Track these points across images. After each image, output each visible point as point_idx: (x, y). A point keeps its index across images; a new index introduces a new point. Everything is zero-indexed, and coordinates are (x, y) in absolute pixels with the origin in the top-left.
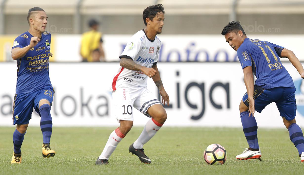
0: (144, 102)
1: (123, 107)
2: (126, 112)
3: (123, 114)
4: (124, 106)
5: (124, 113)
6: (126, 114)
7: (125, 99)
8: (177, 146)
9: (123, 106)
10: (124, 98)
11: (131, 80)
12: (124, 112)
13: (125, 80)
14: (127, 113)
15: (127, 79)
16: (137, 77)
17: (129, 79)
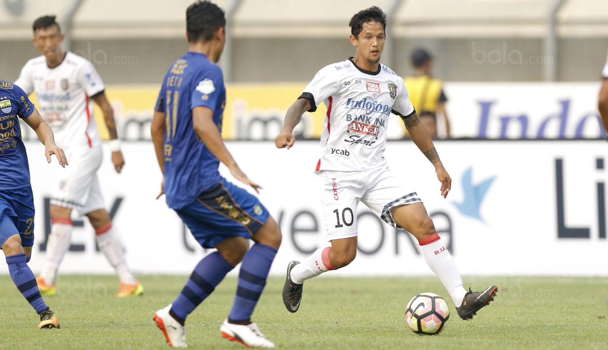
0: (385, 204)
1: (336, 213)
2: (341, 222)
3: (336, 227)
4: (336, 211)
5: (337, 224)
6: (342, 226)
7: (336, 198)
8: (600, 318)
9: (334, 212)
10: (335, 195)
11: (346, 152)
12: (339, 223)
13: (333, 152)
14: (344, 225)
15: (338, 152)
16: (356, 142)
17: (340, 152)
